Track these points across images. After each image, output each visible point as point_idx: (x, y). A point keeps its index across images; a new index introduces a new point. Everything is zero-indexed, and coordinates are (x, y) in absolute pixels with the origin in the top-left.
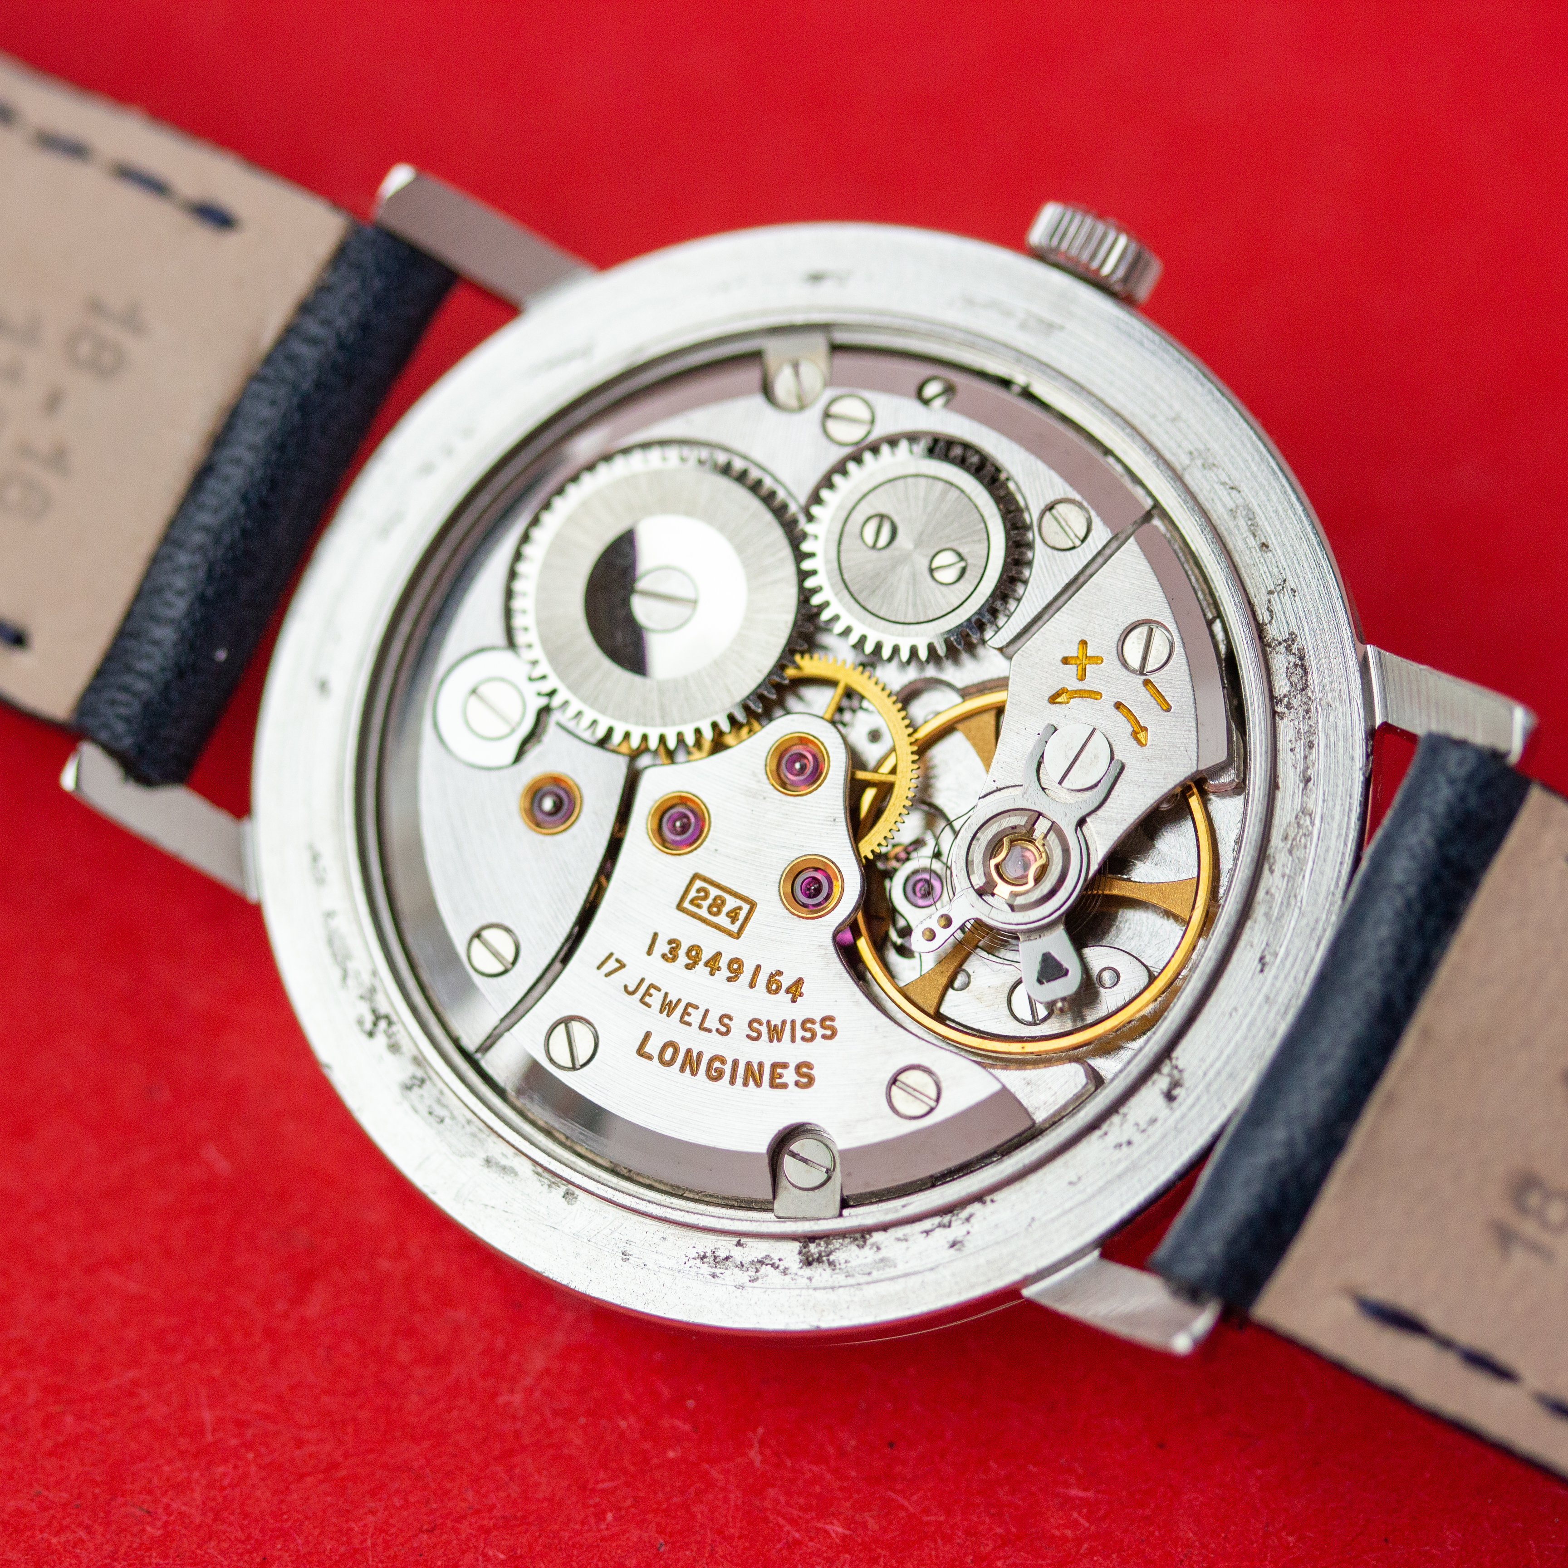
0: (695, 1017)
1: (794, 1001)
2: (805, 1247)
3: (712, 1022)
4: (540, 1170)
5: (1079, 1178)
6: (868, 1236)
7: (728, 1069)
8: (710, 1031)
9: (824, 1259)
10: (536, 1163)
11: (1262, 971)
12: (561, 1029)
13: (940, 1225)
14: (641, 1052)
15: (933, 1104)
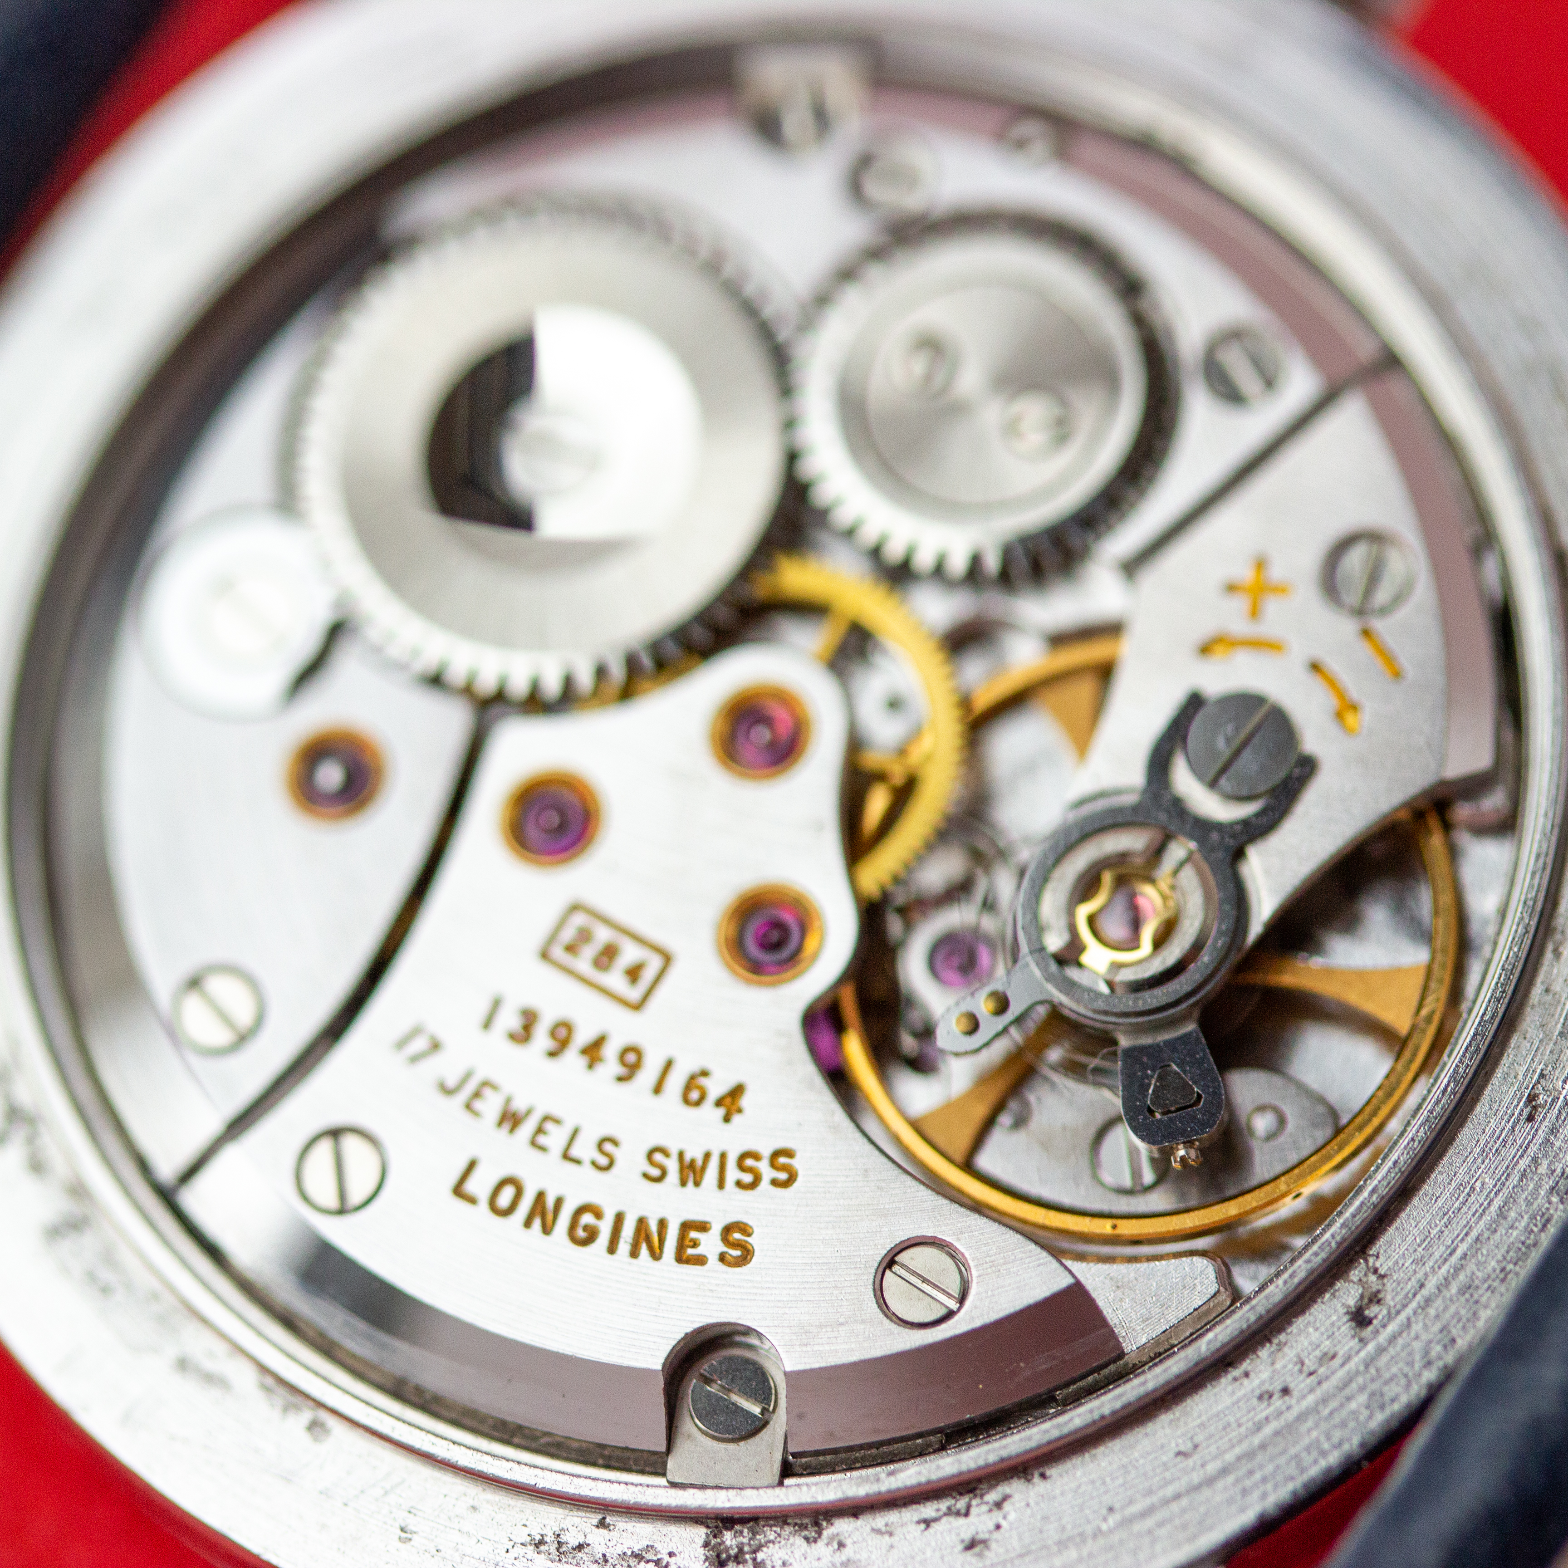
0: (555, 1138)
1: (727, 1119)
2: (715, 1537)
3: (585, 1149)
4: (270, 1381)
5: (1196, 1447)
6: (824, 1524)
7: (605, 1228)
8: (577, 1162)
9: (747, 1557)
10: (264, 1369)
11: (1530, 1118)
12: (325, 1148)
13: (950, 1512)
14: (458, 1191)
15: (953, 1305)
